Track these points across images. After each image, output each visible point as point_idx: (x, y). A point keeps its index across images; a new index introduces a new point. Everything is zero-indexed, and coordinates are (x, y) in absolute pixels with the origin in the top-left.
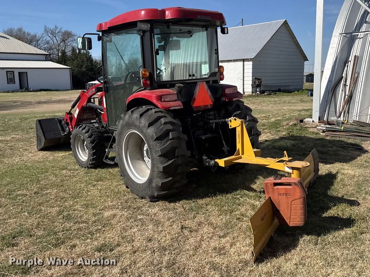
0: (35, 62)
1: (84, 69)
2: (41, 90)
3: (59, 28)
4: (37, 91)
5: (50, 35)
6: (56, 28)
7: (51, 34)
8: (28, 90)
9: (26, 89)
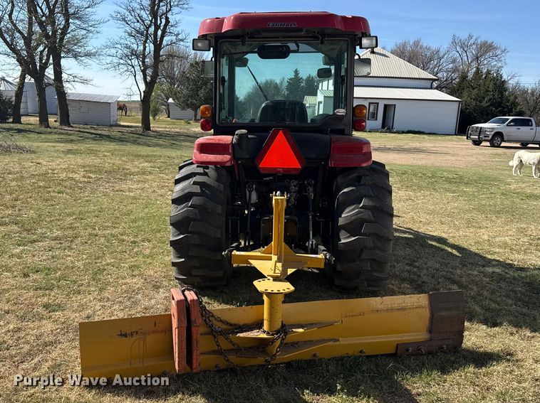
0: (414, 90)
1: (484, 104)
2: (409, 132)
3: (474, 38)
4: (403, 132)
5: (458, 49)
6: (470, 37)
7: (461, 47)
8: (390, 130)
9: (388, 129)
